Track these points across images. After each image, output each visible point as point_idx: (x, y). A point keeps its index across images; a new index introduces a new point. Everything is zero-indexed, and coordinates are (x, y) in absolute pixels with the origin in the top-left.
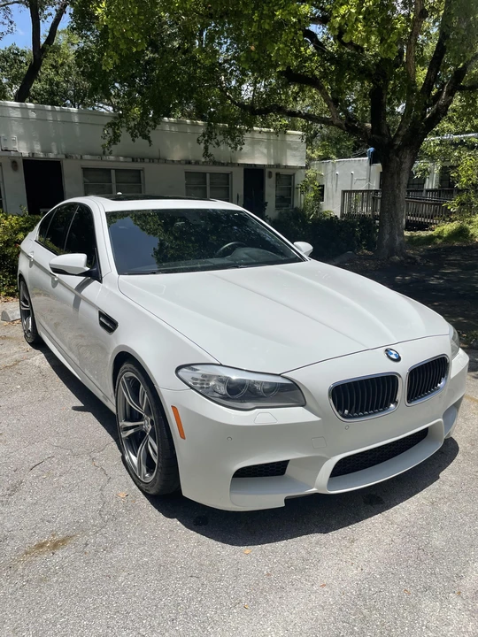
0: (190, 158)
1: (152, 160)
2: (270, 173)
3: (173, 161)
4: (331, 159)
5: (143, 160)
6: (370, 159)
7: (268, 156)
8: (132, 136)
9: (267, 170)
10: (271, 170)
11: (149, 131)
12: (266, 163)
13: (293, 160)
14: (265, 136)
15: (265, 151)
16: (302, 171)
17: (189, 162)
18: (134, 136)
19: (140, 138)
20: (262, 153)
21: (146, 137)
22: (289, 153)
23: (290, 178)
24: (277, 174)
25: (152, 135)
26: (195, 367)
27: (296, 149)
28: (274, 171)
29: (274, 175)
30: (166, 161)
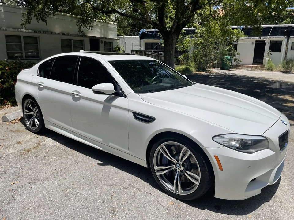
0: (65, 32)
1: (45, 32)
2: (102, 41)
3: (56, 33)
4: (122, 36)
5: (40, 32)
6: (140, 37)
7: (101, 33)
8: (37, 20)
9: (100, 40)
10: (102, 40)
11: (45, 17)
12: (99, 36)
13: (112, 35)
14: (99, 24)
15: (99, 31)
16: (116, 41)
17: (64, 34)
18: (38, 20)
19: (41, 21)
20: (98, 31)
21: (44, 20)
22: (110, 32)
23: (111, 44)
24: (105, 42)
25: (47, 19)
26: (223, 136)
27: (113, 31)
28: (103, 40)
29: (103, 42)
30: (52, 33)
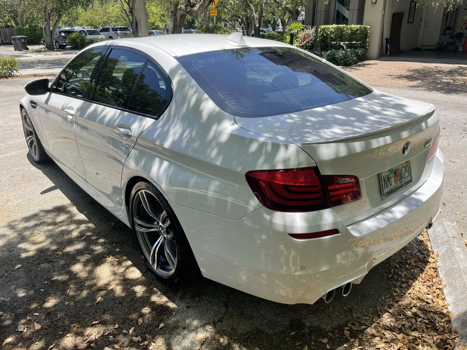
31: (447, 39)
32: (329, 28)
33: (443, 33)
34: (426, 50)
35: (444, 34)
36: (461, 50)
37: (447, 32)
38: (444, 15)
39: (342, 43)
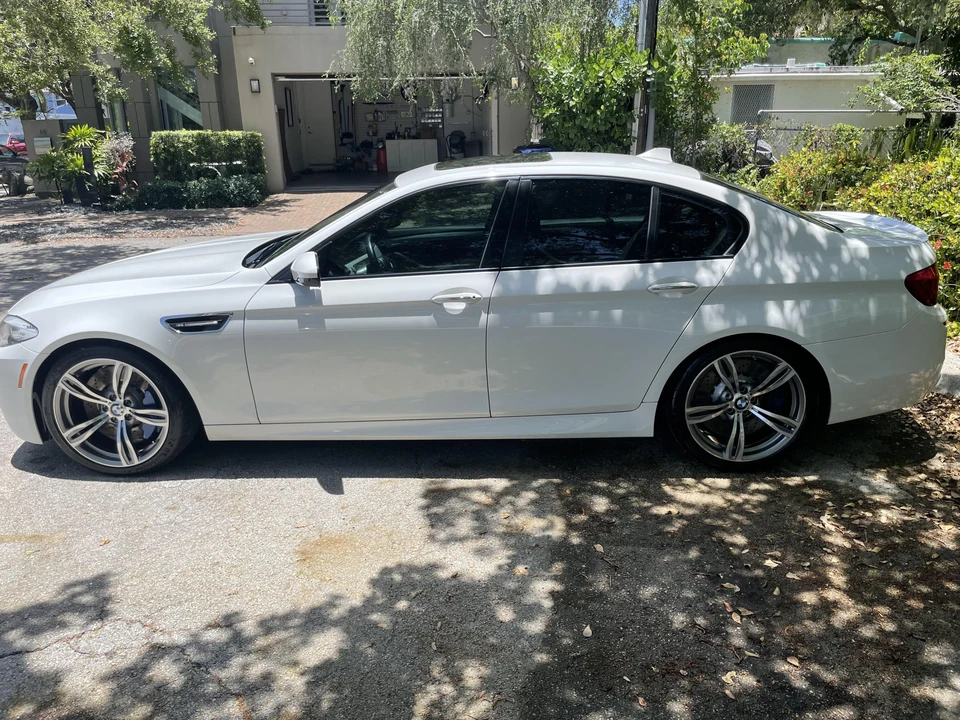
31: (349, 155)
32: (177, 136)
33: (340, 142)
34: (321, 172)
35: (343, 144)
36: (376, 169)
37: (345, 140)
38: (334, 112)
39: (212, 166)
